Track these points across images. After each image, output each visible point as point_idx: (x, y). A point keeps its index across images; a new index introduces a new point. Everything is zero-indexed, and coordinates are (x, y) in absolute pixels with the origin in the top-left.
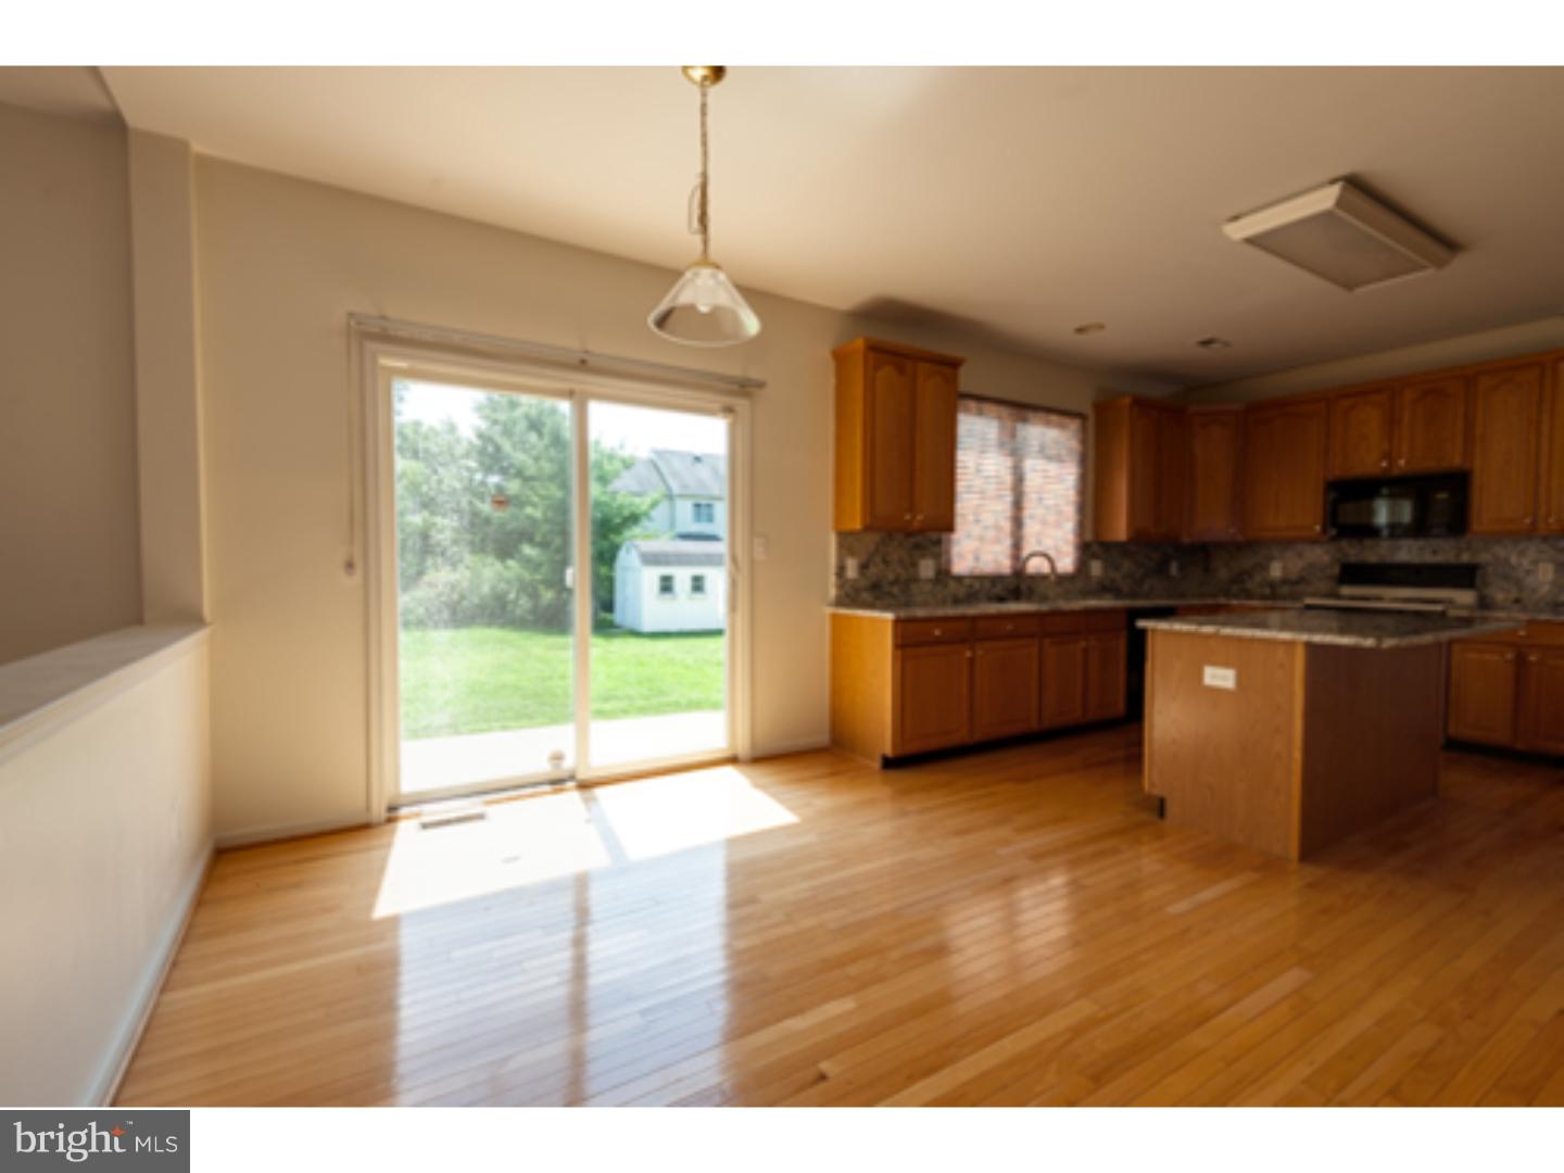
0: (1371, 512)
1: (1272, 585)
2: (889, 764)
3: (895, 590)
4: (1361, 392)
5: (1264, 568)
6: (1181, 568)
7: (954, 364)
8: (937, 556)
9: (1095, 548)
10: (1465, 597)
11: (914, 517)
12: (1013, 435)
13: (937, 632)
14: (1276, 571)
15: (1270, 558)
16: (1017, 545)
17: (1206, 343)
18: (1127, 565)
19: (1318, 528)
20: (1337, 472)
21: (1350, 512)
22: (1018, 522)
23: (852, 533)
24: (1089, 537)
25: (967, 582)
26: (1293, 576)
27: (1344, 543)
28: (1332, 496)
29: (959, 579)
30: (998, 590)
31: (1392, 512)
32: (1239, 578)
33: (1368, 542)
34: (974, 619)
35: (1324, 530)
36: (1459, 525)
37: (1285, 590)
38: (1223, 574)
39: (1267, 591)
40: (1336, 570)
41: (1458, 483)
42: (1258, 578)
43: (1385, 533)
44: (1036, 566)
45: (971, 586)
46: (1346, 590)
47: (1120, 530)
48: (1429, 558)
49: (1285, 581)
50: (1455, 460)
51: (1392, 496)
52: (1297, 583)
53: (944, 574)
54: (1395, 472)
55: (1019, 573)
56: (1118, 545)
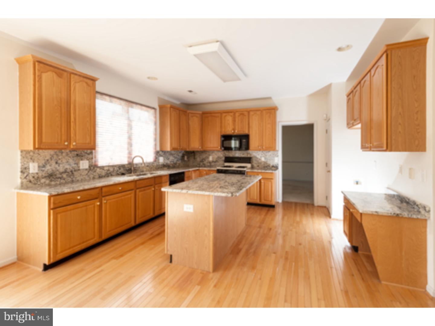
0: (230, 144)
1: (210, 163)
2: (46, 268)
3: (64, 176)
4: (228, 112)
5: (208, 158)
6: (188, 158)
7: (94, 80)
8: (90, 159)
9: (161, 153)
10: (249, 165)
11: (70, 143)
12: (128, 112)
13: (79, 197)
14: (211, 159)
15: (209, 155)
16: (130, 153)
17: (190, 91)
18: (171, 158)
19: (220, 147)
20: (223, 133)
21: (226, 144)
22: (130, 145)
23: (28, 152)
24: (158, 149)
25: (106, 168)
26: (215, 160)
27: (225, 152)
28: (223, 139)
29: (102, 168)
30: (122, 170)
31: (235, 144)
32: (202, 161)
33: (230, 151)
34: (101, 188)
35: (221, 148)
36: (247, 148)
37: (213, 164)
38: (198, 159)
39: (209, 164)
40: (224, 159)
41: (247, 137)
42: (207, 161)
43: (234, 149)
44: (137, 161)
45: (108, 170)
46: (226, 164)
47: (168, 148)
48: (242, 156)
49: (213, 162)
50: (246, 132)
51: (235, 140)
52: (215, 162)
53: (93, 167)
54: (235, 134)
55: (131, 164)
56: (168, 152)
